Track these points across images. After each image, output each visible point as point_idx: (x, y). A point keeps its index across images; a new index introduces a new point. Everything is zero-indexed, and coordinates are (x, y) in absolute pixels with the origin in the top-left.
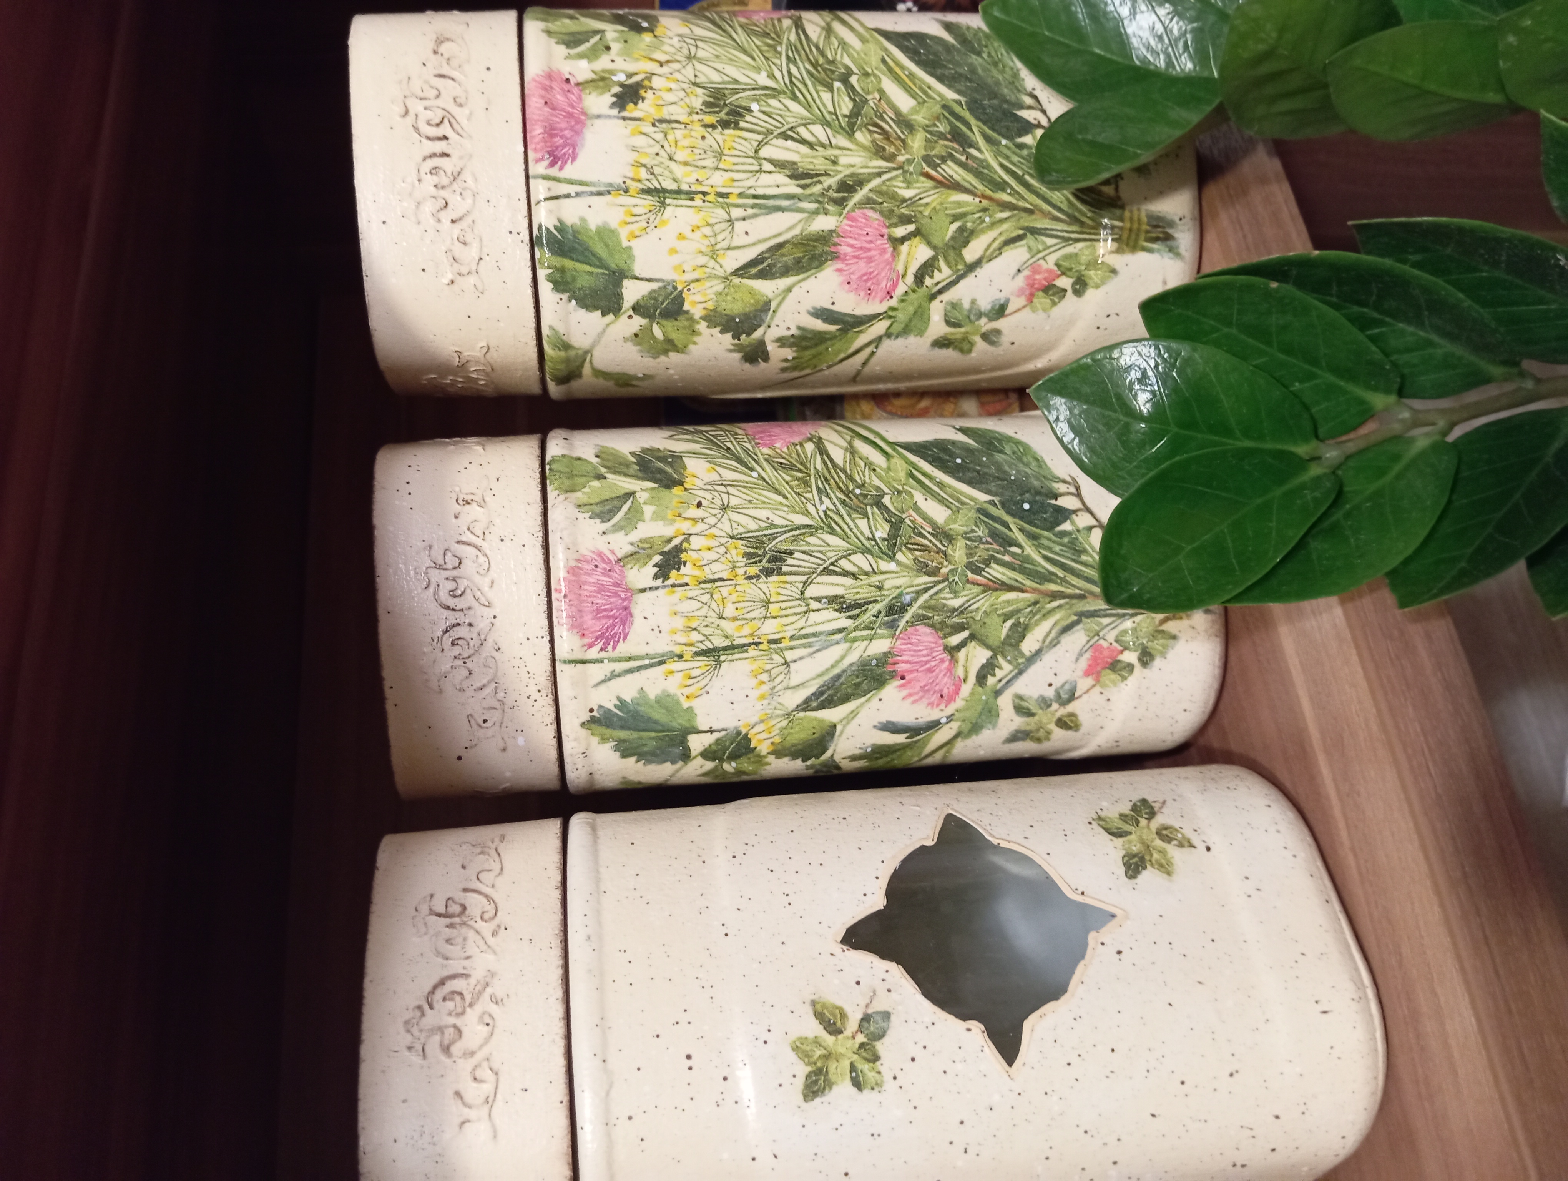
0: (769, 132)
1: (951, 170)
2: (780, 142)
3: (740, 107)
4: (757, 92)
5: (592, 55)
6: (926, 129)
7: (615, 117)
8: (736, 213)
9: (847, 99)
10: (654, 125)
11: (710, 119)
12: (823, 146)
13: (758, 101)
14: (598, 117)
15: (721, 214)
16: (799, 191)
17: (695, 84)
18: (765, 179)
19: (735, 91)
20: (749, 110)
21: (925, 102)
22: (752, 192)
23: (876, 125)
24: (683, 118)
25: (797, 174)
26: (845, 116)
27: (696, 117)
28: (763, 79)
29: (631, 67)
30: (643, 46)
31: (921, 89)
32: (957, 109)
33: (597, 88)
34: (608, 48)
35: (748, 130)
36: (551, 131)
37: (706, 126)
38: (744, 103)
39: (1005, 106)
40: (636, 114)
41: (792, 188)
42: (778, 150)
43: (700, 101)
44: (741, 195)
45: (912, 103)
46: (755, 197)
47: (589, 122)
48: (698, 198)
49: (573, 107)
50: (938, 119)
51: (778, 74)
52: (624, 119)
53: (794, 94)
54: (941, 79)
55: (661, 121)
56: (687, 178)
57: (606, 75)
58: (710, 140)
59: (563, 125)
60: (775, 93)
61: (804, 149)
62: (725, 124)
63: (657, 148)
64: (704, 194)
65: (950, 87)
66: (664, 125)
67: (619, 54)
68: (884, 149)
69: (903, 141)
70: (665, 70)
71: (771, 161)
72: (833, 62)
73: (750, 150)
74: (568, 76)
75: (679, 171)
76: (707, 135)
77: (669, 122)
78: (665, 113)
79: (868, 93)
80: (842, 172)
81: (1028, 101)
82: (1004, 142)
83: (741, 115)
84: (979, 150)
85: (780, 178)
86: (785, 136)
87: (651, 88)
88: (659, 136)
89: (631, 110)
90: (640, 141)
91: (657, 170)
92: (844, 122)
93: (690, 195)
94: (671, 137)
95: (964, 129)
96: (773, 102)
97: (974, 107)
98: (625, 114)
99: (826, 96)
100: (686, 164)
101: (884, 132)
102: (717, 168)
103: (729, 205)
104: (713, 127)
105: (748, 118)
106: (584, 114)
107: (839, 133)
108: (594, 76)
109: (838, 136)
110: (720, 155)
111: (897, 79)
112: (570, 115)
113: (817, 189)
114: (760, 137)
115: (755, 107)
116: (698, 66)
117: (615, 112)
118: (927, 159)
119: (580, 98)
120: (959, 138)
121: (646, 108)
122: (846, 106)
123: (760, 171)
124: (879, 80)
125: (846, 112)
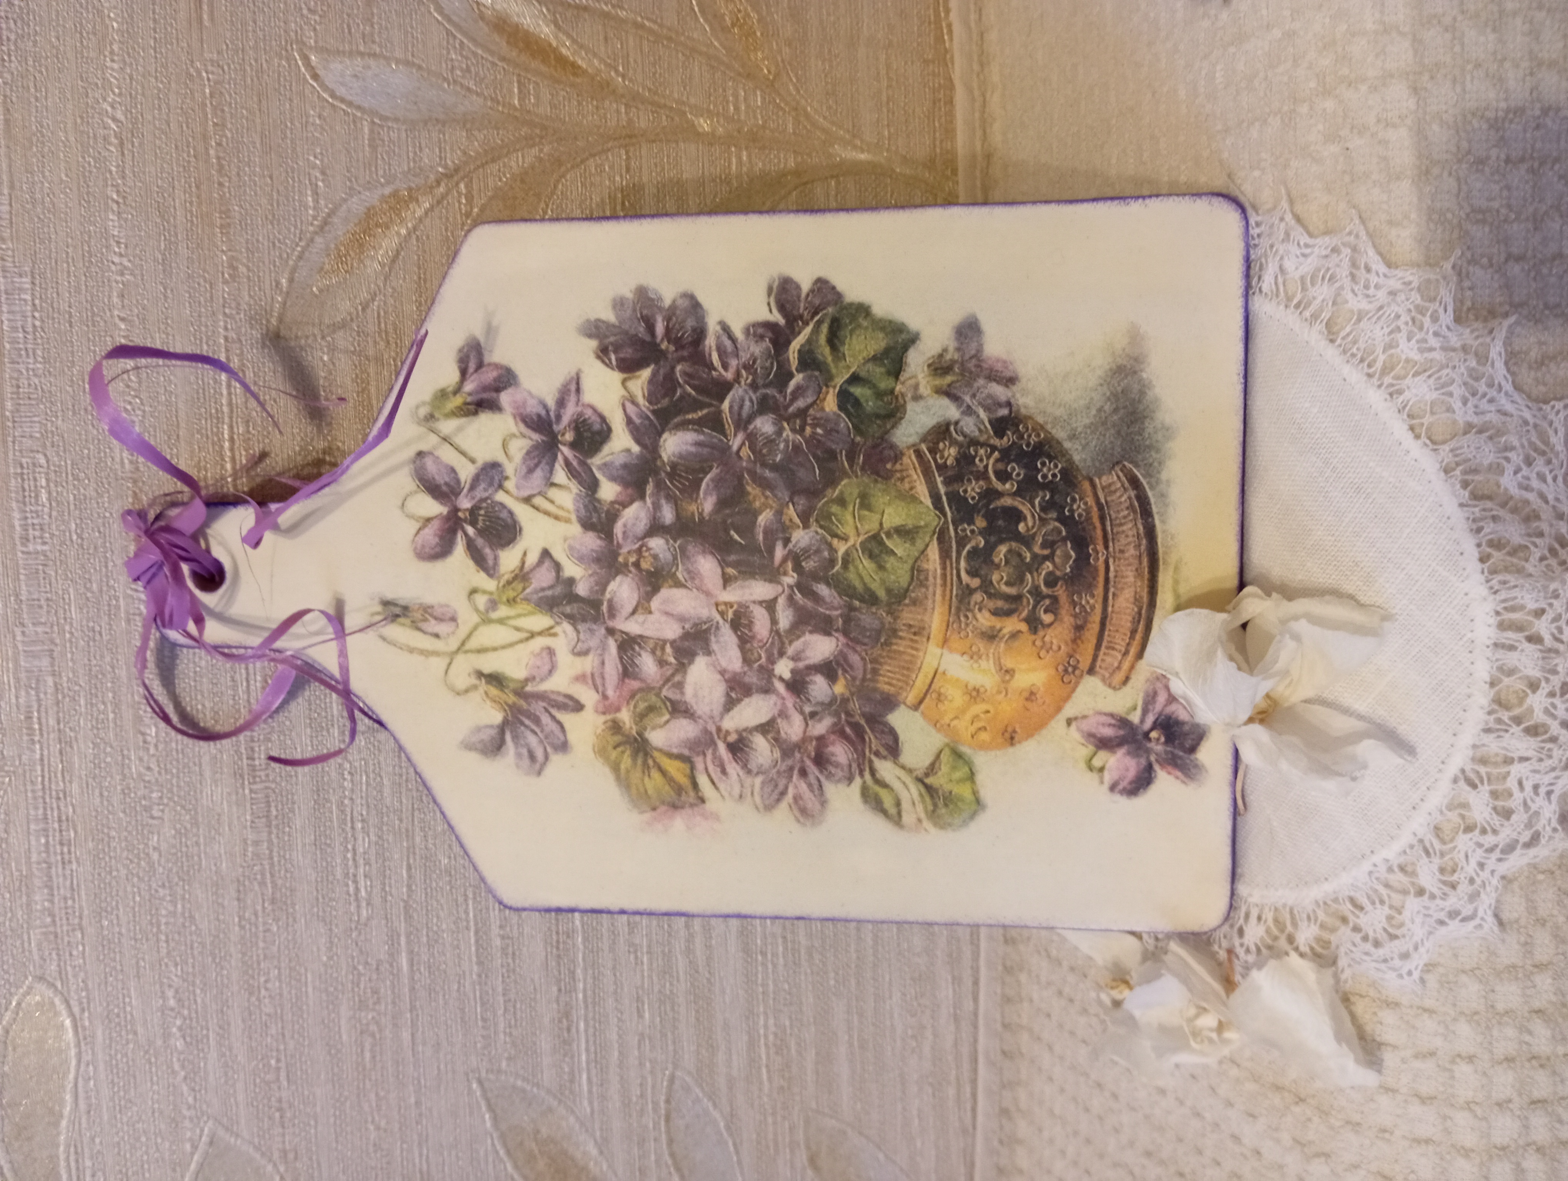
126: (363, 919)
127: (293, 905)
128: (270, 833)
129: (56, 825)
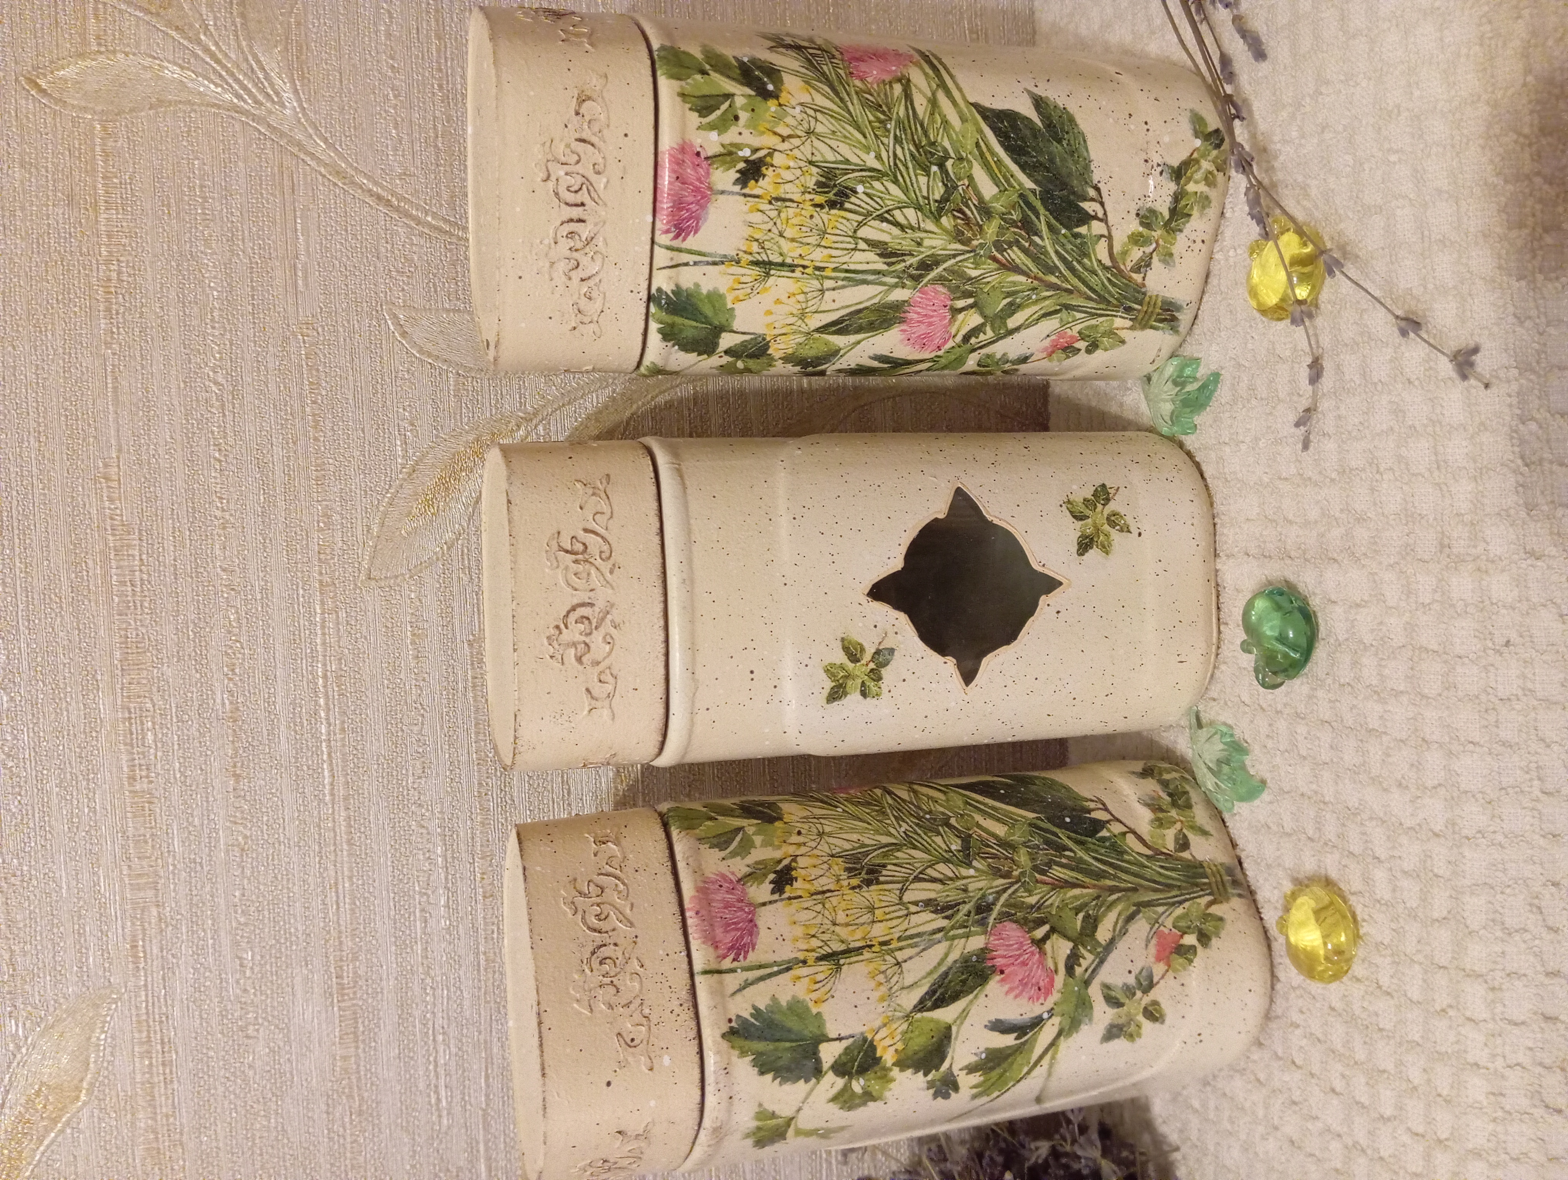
0: (869, 214)
1: (1016, 255)
2: (876, 223)
3: (846, 188)
4: (864, 174)
5: (720, 126)
6: (1002, 216)
7: (737, 193)
8: (829, 284)
9: (940, 184)
10: (770, 203)
11: (820, 199)
12: (912, 228)
13: (862, 182)
14: (723, 192)
15: (816, 284)
16: (885, 267)
17: (811, 163)
18: (858, 256)
19: (846, 172)
20: (855, 192)
21: (1006, 190)
22: (845, 267)
23: (960, 211)
24: (797, 197)
25: (886, 253)
26: (936, 201)
27: (808, 197)
28: (871, 161)
29: (756, 142)
30: (768, 116)
31: (1004, 177)
32: (1031, 198)
33: (724, 163)
34: (736, 118)
35: (850, 211)
36: (679, 205)
37: (816, 205)
38: (851, 184)
39: (1072, 197)
40: (757, 191)
41: (880, 265)
42: (875, 231)
43: (814, 180)
44: (835, 269)
45: (995, 190)
46: (847, 271)
47: (713, 197)
48: (798, 273)
49: (701, 183)
50: (1013, 207)
51: (884, 155)
52: (745, 195)
53: (895, 177)
54: (1023, 167)
55: (778, 199)
56: (792, 252)
57: (734, 150)
58: (817, 220)
59: (690, 199)
60: (878, 175)
61: (896, 231)
62: (832, 205)
63: (770, 225)
64: (804, 267)
65: (1029, 176)
66: (779, 203)
67: (746, 126)
68: (963, 233)
69: (981, 227)
70: (786, 146)
71: (866, 241)
72: (933, 144)
73: (848, 227)
74: (699, 149)
75: (786, 246)
76: (815, 214)
77: (784, 200)
78: (781, 192)
79: (959, 180)
80: (925, 252)
81: (1092, 193)
82: (1063, 231)
83: (848, 197)
84: (1041, 238)
85: (871, 256)
86: (882, 218)
87: (772, 166)
88: (773, 214)
89: (753, 188)
90: (757, 217)
91: (767, 245)
92: (934, 206)
93: (792, 267)
94: (783, 215)
95: (1033, 217)
96: (877, 184)
97: (1046, 197)
98: (746, 191)
99: (923, 180)
100: (793, 240)
101: (966, 218)
102: (819, 245)
103: (823, 277)
104: (821, 206)
105: (853, 199)
106: (710, 188)
107: (928, 217)
108: (722, 150)
109: (927, 221)
110: (823, 233)
111: (986, 165)
112: (697, 190)
113: (900, 267)
114: (860, 218)
115: (860, 189)
116: (817, 143)
117: (737, 188)
118: (998, 245)
119: (708, 174)
120: (1028, 227)
121: (765, 186)
122: (938, 192)
123: (855, 249)
124: (971, 168)
125: (937, 197)
126: (444, 1129)
127: (379, 1116)
128: (357, 1048)
129: (159, 1047)
